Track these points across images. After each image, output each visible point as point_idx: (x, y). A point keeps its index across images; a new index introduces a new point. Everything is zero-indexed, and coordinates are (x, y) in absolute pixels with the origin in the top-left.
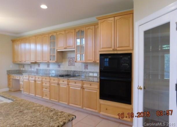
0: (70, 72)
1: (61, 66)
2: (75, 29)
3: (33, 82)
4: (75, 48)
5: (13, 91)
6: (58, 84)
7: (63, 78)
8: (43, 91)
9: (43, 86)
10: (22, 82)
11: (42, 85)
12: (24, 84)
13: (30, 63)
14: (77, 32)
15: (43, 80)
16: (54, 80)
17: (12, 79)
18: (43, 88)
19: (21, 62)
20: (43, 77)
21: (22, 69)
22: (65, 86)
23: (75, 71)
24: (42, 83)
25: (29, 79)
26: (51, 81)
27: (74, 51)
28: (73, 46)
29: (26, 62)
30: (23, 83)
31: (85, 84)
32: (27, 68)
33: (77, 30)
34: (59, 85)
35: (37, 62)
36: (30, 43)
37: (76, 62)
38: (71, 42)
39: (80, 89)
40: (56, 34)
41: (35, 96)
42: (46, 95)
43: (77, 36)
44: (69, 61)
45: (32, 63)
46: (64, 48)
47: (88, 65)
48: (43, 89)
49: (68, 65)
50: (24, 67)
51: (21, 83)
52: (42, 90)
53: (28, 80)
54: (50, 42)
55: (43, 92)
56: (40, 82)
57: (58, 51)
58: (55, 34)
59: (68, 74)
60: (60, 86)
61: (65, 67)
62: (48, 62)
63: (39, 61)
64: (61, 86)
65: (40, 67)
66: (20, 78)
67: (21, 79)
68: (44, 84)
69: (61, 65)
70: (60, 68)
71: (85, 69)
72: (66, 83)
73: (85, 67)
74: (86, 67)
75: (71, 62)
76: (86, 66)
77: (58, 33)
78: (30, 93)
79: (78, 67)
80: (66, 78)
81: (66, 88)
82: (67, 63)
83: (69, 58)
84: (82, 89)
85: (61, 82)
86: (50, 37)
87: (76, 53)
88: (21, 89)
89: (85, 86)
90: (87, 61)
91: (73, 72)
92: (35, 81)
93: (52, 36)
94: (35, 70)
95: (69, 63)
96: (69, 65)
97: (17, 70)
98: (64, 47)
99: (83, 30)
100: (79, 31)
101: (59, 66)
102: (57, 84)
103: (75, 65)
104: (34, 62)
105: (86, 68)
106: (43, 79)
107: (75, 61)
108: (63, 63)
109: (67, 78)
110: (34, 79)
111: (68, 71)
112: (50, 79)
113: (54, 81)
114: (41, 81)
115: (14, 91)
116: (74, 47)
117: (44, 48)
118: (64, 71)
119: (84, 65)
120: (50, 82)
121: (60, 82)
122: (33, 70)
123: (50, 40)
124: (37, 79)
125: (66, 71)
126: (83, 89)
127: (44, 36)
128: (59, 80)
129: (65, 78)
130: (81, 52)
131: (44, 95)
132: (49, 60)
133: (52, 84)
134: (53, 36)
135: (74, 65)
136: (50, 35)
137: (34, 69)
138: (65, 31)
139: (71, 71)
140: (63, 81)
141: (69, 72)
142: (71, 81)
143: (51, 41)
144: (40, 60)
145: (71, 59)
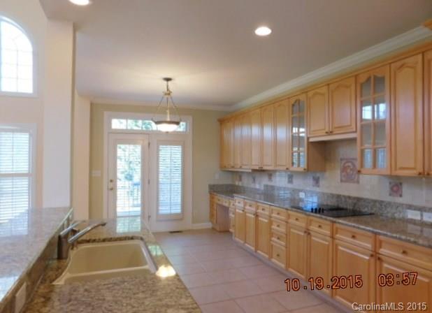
0: (346, 201)
1: (322, 182)
2: (356, 76)
3: (253, 216)
4: (356, 132)
5: (218, 229)
6: (305, 232)
7: (321, 218)
8: (272, 242)
9: (273, 231)
10: (233, 214)
11: (271, 229)
12: (235, 217)
13: (250, 171)
14: (362, 85)
15: (274, 215)
16: (297, 219)
17: (217, 204)
18: (271, 235)
19: (233, 167)
20: (273, 207)
21: (237, 183)
22: (326, 241)
23: (359, 199)
24: (271, 223)
25: (244, 208)
26: (290, 221)
27: (354, 140)
28: (351, 125)
29: (243, 167)
30: (233, 216)
31: (383, 244)
32: (246, 182)
33: (363, 79)
34: (309, 234)
35: (265, 168)
36: (250, 123)
37: (359, 172)
38: (345, 114)
39: (367, 258)
40: (307, 96)
41: (256, 252)
42: (278, 255)
43: (361, 96)
44: (344, 169)
45: (254, 171)
46: (327, 133)
47: (401, 184)
48: (273, 239)
49: (339, 181)
50: (240, 180)
51: (231, 215)
52: (271, 240)
53: (243, 211)
54: (293, 118)
55: (272, 245)
56: (266, 221)
57: (311, 140)
58: (302, 98)
59: (341, 206)
60: (310, 238)
61: (333, 185)
62: (287, 169)
63: (269, 166)
64: (313, 238)
65: (272, 181)
66: (230, 203)
67: (231, 206)
68: (274, 227)
69: (320, 179)
70: (318, 186)
71: (390, 195)
72: (328, 233)
73: (392, 189)
74: (395, 188)
75: (349, 171)
76: (397, 185)
77: (310, 94)
78: (246, 242)
79: (369, 187)
80: (329, 218)
81: (328, 246)
82: (337, 174)
83: (341, 160)
84: (373, 260)
85: (314, 228)
86: (293, 105)
87: (362, 145)
88: (231, 230)
89: (383, 251)
90: (396, 170)
91: (355, 201)
92: (257, 215)
93: (296, 102)
94: (262, 188)
95: (343, 174)
96: (342, 181)
97: (228, 186)
98: (327, 130)
99: (379, 75)
100: (369, 79)
101: (317, 181)
102: (304, 230)
103: (361, 181)
104: (257, 168)
105: (396, 192)
106: (272, 213)
107: (358, 168)
108: (327, 174)
109: (331, 219)
110: (253, 209)
111: (339, 196)
112: (289, 216)
113: (297, 223)
114: (268, 217)
115: (220, 232)
116: (354, 130)
117: (278, 134)
118: (328, 197)
119: (390, 183)
120: (287, 222)
121: (311, 227)
122: (257, 186)
123: (293, 113)
124: (260, 211)
125: (333, 195)
126: (378, 262)
127: (277, 104)
128: (309, 223)
129: (326, 219)
130: (374, 144)
131: (275, 255)
132: (291, 164)
133: (292, 230)
134: (298, 101)
135: (358, 182)
136: (292, 101)
137: (260, 184)
138: (328, 85)
139: (349, 197)
140: (320, 226)
141: (343, 199)
142: (341, 229)
143: (294, 115)
144: (271, 165)
145: (350, 164)
